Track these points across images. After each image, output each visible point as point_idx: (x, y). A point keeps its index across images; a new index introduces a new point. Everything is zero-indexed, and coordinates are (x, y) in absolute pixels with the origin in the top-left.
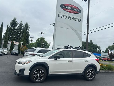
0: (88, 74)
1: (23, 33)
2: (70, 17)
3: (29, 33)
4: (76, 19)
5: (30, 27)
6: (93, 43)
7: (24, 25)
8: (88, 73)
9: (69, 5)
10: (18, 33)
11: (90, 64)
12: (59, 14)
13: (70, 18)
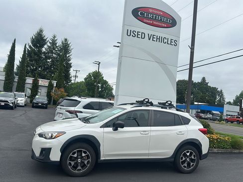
0: (184, 159)
1: (57, 61)
2: (153, 35)
3: (70, 60)
4: (165, 41)
5: (72, 47)
6: (209, 85)
7: (59, 43)
8: (182, 158)
9: (151, 10)
10: (48, 60)
11: (187, 139)
12: (128, 30)
13: (153, 38)
